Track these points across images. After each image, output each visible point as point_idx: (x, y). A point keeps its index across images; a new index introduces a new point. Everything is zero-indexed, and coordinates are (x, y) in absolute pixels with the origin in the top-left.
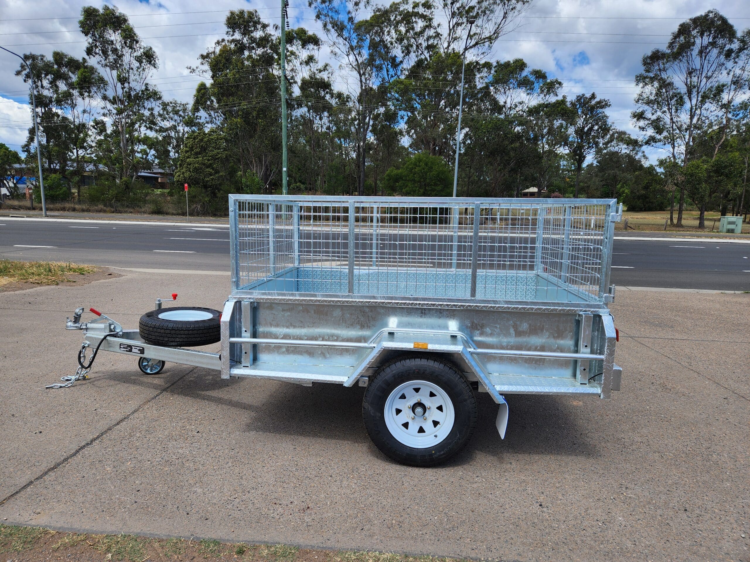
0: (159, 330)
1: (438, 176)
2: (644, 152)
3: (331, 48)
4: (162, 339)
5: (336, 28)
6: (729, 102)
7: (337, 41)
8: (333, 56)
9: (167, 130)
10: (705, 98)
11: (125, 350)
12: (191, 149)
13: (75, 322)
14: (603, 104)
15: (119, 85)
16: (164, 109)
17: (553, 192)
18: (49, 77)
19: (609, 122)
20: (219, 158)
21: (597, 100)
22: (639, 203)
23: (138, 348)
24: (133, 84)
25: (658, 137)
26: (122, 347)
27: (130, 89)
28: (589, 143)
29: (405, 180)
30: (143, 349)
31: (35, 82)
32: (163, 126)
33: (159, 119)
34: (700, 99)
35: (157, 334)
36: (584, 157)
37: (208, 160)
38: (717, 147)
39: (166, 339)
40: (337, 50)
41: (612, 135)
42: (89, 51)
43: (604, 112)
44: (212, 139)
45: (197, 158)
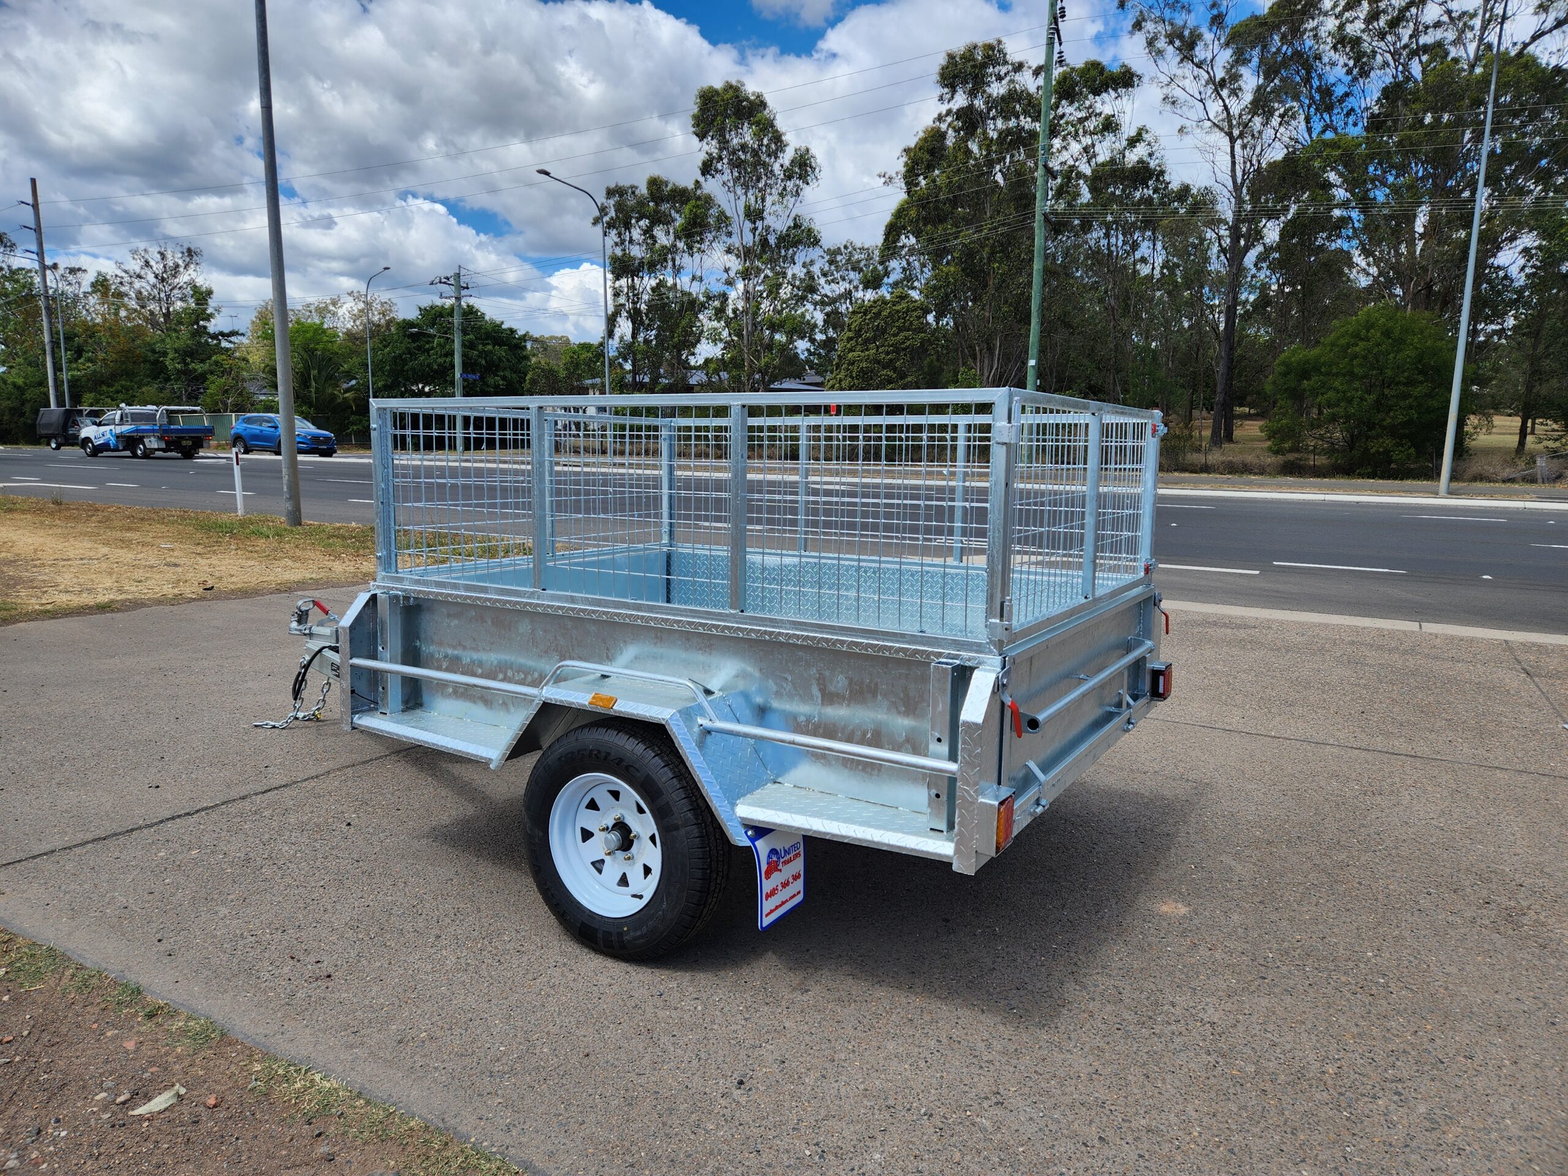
1: (1420, 361)
3: (1165, 90)
5: (1177, 43)
7: (1179, 72)
8: (1168, 107)
9: (833, 301)
12: (858, 333)
15: (748, 225)
16: (831, 262)
18: (641, 223)
20: (908, 347)
24: (770, 220)
27: (767, 228)
29: (1328, 374)
31: (620, 234)
32: (829, 294)
33: (822, 281)
37: (888, 353)
40: (1178, 93)
42: (707, 168)
44: (898, 311)
45: (867, 350)
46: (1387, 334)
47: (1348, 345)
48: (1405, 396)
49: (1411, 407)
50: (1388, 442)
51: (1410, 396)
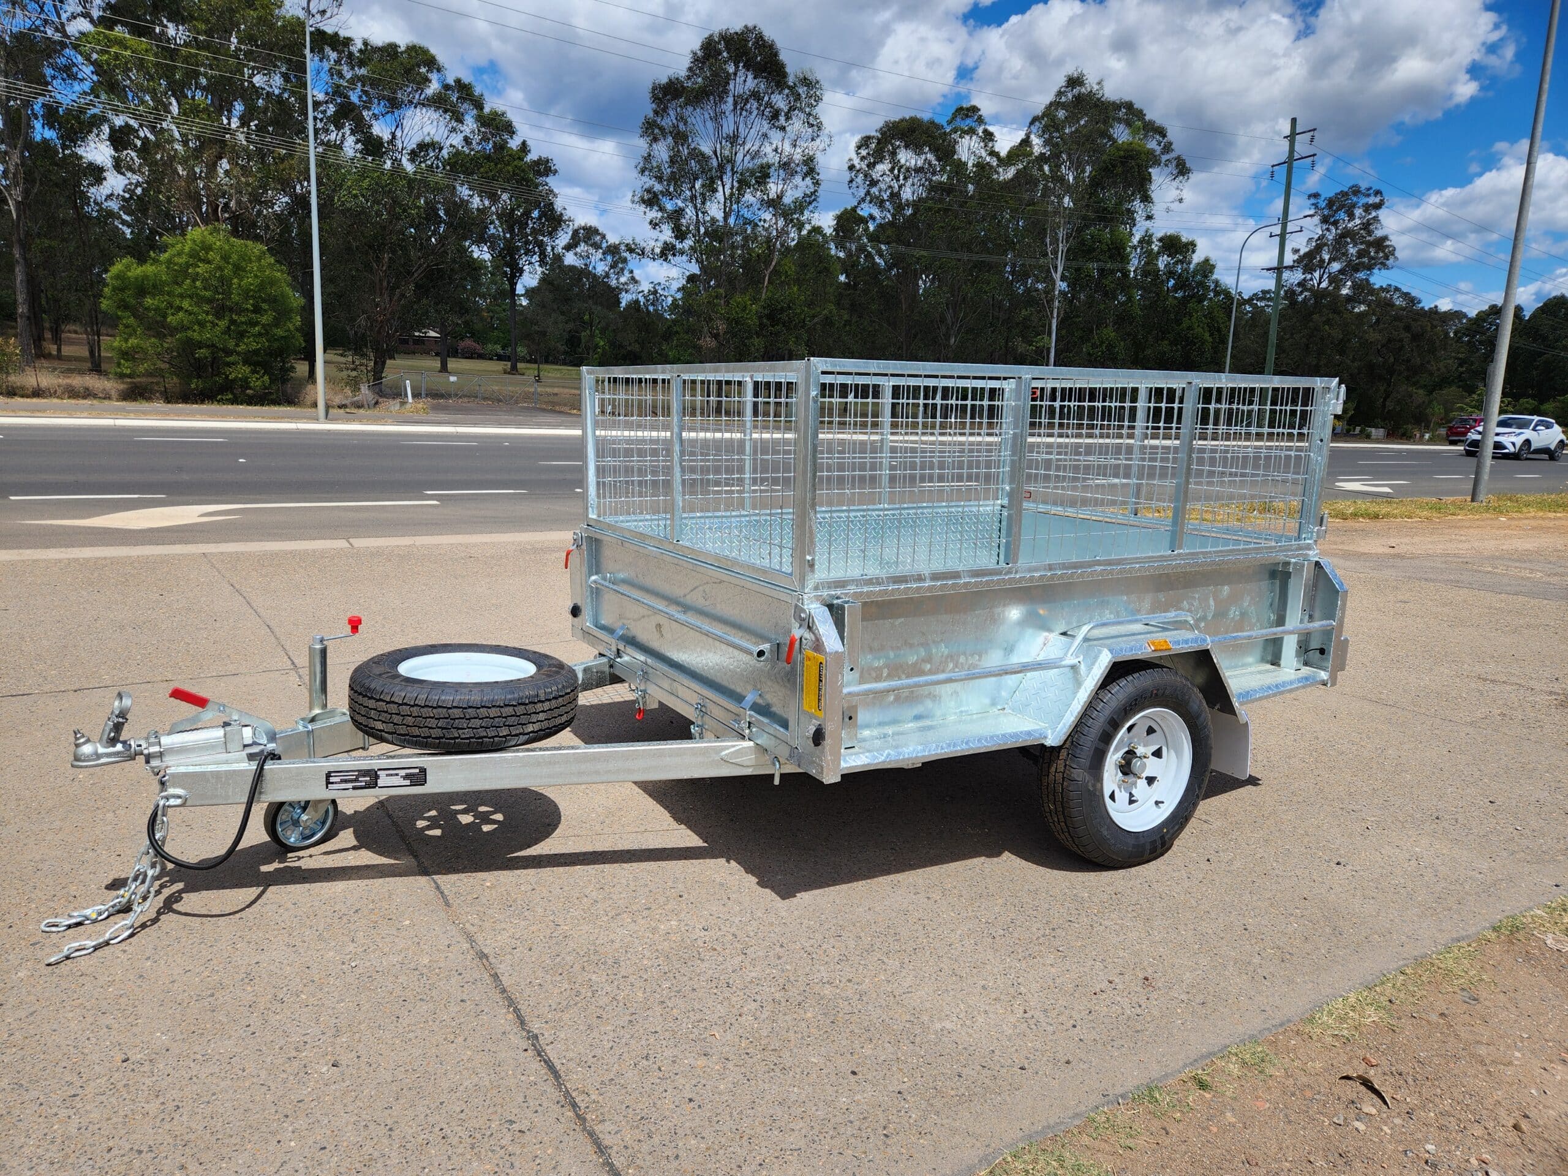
0: (483, 712)
2: (631, 272)
4: (491, 733)
6: (780, 197)
10: (743, 184)
11: (350, 785)
13: (113, 741)
14: (544, 167)
17: (462, 339)
19: (558, 205)
21: (532, 157)
23: (403, 773)
26: (332, 780)
28: (527, 242)
29: (172, 294)
30: (423, 771)
34: (736, 184)
35: (477, 723)
36: (521, 271)
38: (767, 273)
39: (504, 732)
41: (576, 232)
43: (546, 184)
46: (226, 258)
47: (188, 265)
48: (254, 323)
49: (260, 334)
50: (247, 369)
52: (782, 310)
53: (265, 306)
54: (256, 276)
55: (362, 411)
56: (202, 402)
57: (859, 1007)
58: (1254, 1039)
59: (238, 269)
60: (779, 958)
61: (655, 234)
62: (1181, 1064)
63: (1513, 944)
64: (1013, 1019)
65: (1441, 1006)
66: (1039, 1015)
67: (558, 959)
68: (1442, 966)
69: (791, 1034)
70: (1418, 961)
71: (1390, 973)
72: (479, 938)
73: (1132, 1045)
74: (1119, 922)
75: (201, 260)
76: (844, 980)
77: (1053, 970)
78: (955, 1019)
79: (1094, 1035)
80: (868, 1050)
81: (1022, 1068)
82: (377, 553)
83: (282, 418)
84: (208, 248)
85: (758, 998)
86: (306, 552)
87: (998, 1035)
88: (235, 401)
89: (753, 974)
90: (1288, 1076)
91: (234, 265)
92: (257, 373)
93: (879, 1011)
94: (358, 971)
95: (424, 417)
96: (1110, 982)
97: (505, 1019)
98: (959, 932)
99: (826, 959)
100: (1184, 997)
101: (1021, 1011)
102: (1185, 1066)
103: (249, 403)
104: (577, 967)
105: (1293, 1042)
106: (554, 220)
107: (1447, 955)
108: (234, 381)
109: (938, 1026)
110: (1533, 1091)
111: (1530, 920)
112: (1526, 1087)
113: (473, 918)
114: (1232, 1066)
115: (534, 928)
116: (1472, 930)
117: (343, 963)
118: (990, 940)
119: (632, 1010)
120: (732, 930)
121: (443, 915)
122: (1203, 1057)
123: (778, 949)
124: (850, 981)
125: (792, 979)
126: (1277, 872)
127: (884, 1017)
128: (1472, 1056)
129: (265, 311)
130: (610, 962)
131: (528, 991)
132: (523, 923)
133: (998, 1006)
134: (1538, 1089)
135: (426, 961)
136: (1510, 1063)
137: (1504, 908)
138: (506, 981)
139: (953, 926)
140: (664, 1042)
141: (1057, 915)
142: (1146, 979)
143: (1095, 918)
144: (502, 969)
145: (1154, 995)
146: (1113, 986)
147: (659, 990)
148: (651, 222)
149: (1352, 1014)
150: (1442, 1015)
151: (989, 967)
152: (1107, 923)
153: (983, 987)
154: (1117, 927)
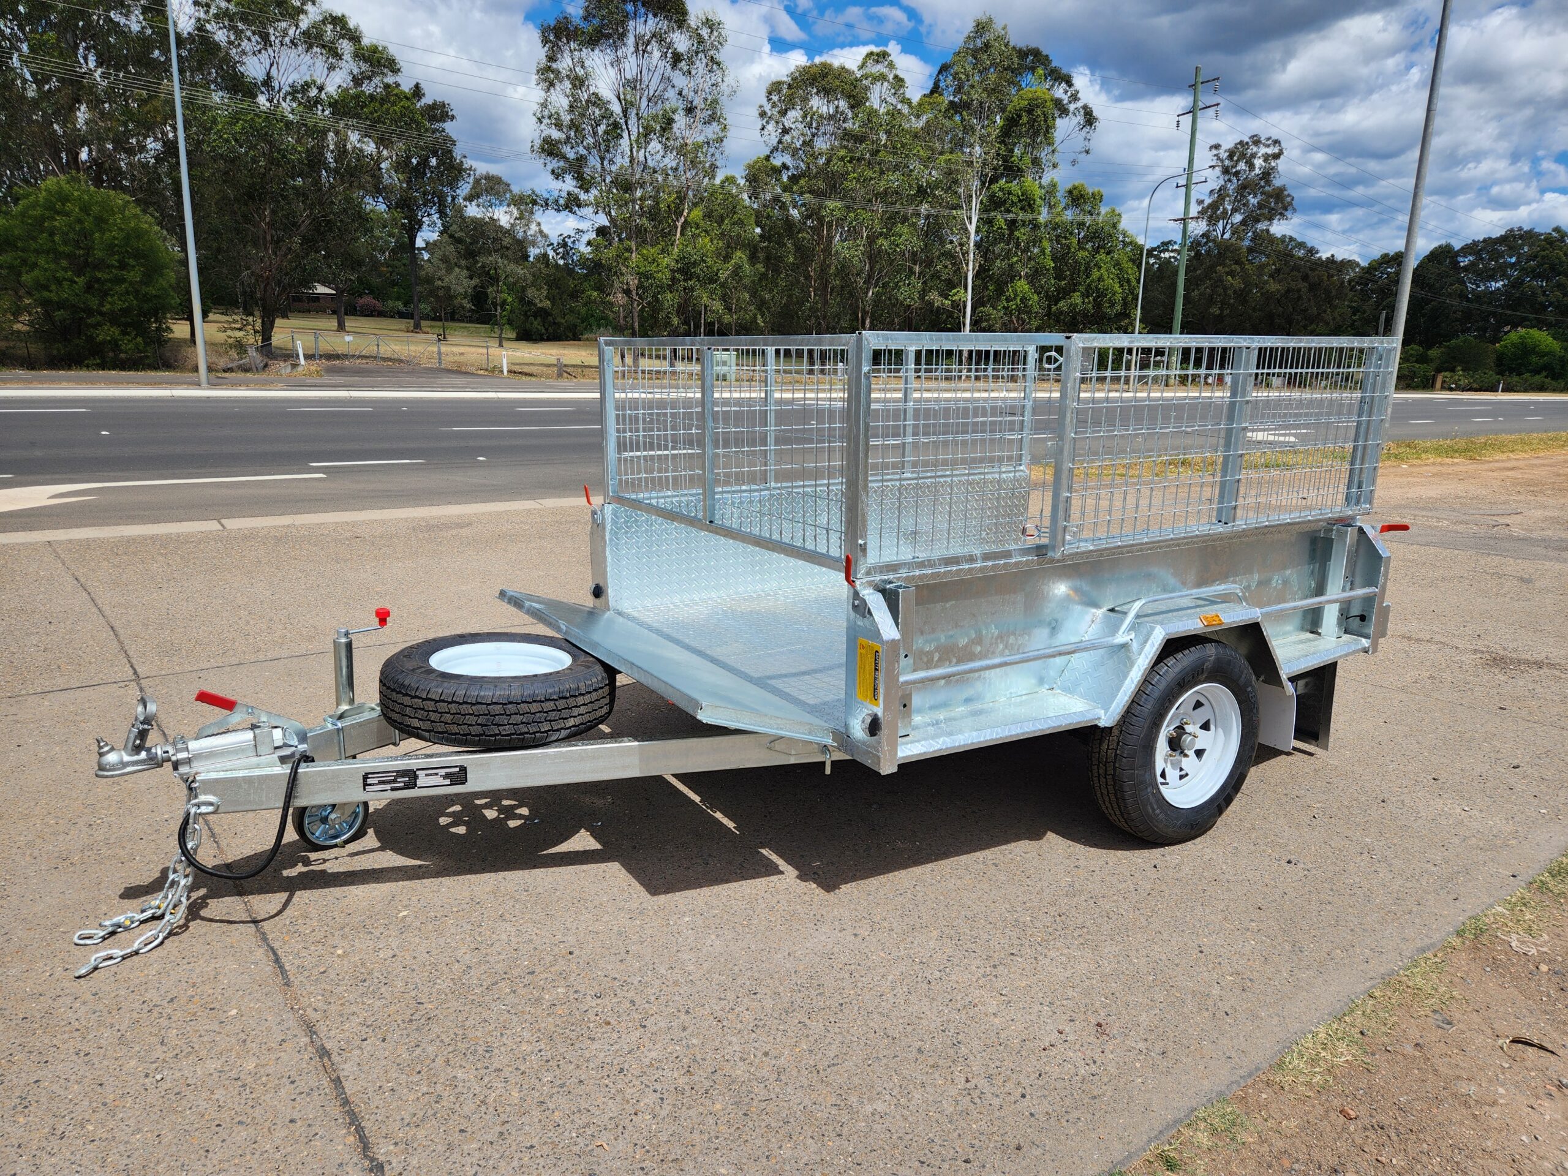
2: (539, 224)
10: (649, 130)
14: (440, 112)
17: (360, 296)
19: (457, 153)
21: (427, 100)
22: (536, 324)
25: (583, 196)
28: (425, 193)
29: (26, 249)
34: (642, 130)
36: (420, 224)
38: (679, 224)
41: (477, 181)
43: (443, 130)
46: (85, 210)
47: (43, 219)
48: (120, 281)
49: (127, 293)
50: (115, 331)
51: (124, 280)
52: (695, 264)
53: (132, 262)
54: (121, 229)
55: (249, 375)
56: (70, 368)
57: (777, 1090)
58: (1221, 1098)
59: (100, 222)
60: (684, 1029)
61: (558, 184)
62: (1145, 1138)
63: (1478, 949)
64: (954, 1092)
65: (1414, 1034)
66: (982, 1083)
67: (418, 1051)
68: (1410, 984)
69: (696, 1135)
70: (1388, 981)
71: (1358, 998)
72: (322, 1028)
73: (1089, 1117)
74: (1066, 951)
75: (58, 213)
76: (759, 1054)
77: (996, 1021)
78: (888, 1097)
79: (1046, 1106)
80: (786, 1152)
81: (967, 1161)
82: (249, 536)
83: (160, 383)
84: (64, 198)
85: (658, 1087)
86: (169, 536)
87: (938, 1115)
88: (103, 366)
89: (654, 1054)
90: (1262, 1141)
91: (96, 218)
92: (128, 334)
93: (800, 1093)
94: (164, 1085)
95: (318, 380)
96: (1060, 1033)
97: (343, 1142)
98: (890, 978)
99: (739, 1026)
100: (1141, 1045)
101: (963, 1080)
102: (1150, 1141)
103: (123, 369)
104: (440, 1061)
105: (1264, 1096)
106: (453, 171)
107: (1415, 970)
108: (104, 342)
109: (868, 1109)
110: (1524, 1138)
111: (1492, 919)
112: (1515, 1133)
113: (318, 1001)
114: (1200, 1135)
115: (392, 1008)
116: (1436, 937)
117: (147, 1076)
118: (925, 986)
119: (504, 1117)
120: (629, 995)
121: (279, 998)
122: (1169, 1126)
123: (683, 1017)
124: (766, 1054)
125: (699, 1057)
126: (1227, 876)
127: (806, 1102)
128: (1454, 1095)
129: (134, 266)
130: (480, 1051)
131: (376, 1100)
132: (378, 1003)
133: (937, 1076)
134: (1529, 1137)
135: (251, 1066)
136: (1494, 1103)
137: (1465, 907)
138: (350, 1087)
139: (882, 971)
140: (541, 1161)
141: (997, 946)
142: (1099, 1025)
143: (1039, 948)
144: (347, 1069)
145: (1109, 1046)
146: (1063, 1036)
147: (538, 1086)
148: (553, 172)
149: (1323, 1054)
150: (1417, 1045)
151: (924, 1022)
152: (1052, 954)
153: (920, 1051)
154: (1064, 958)
